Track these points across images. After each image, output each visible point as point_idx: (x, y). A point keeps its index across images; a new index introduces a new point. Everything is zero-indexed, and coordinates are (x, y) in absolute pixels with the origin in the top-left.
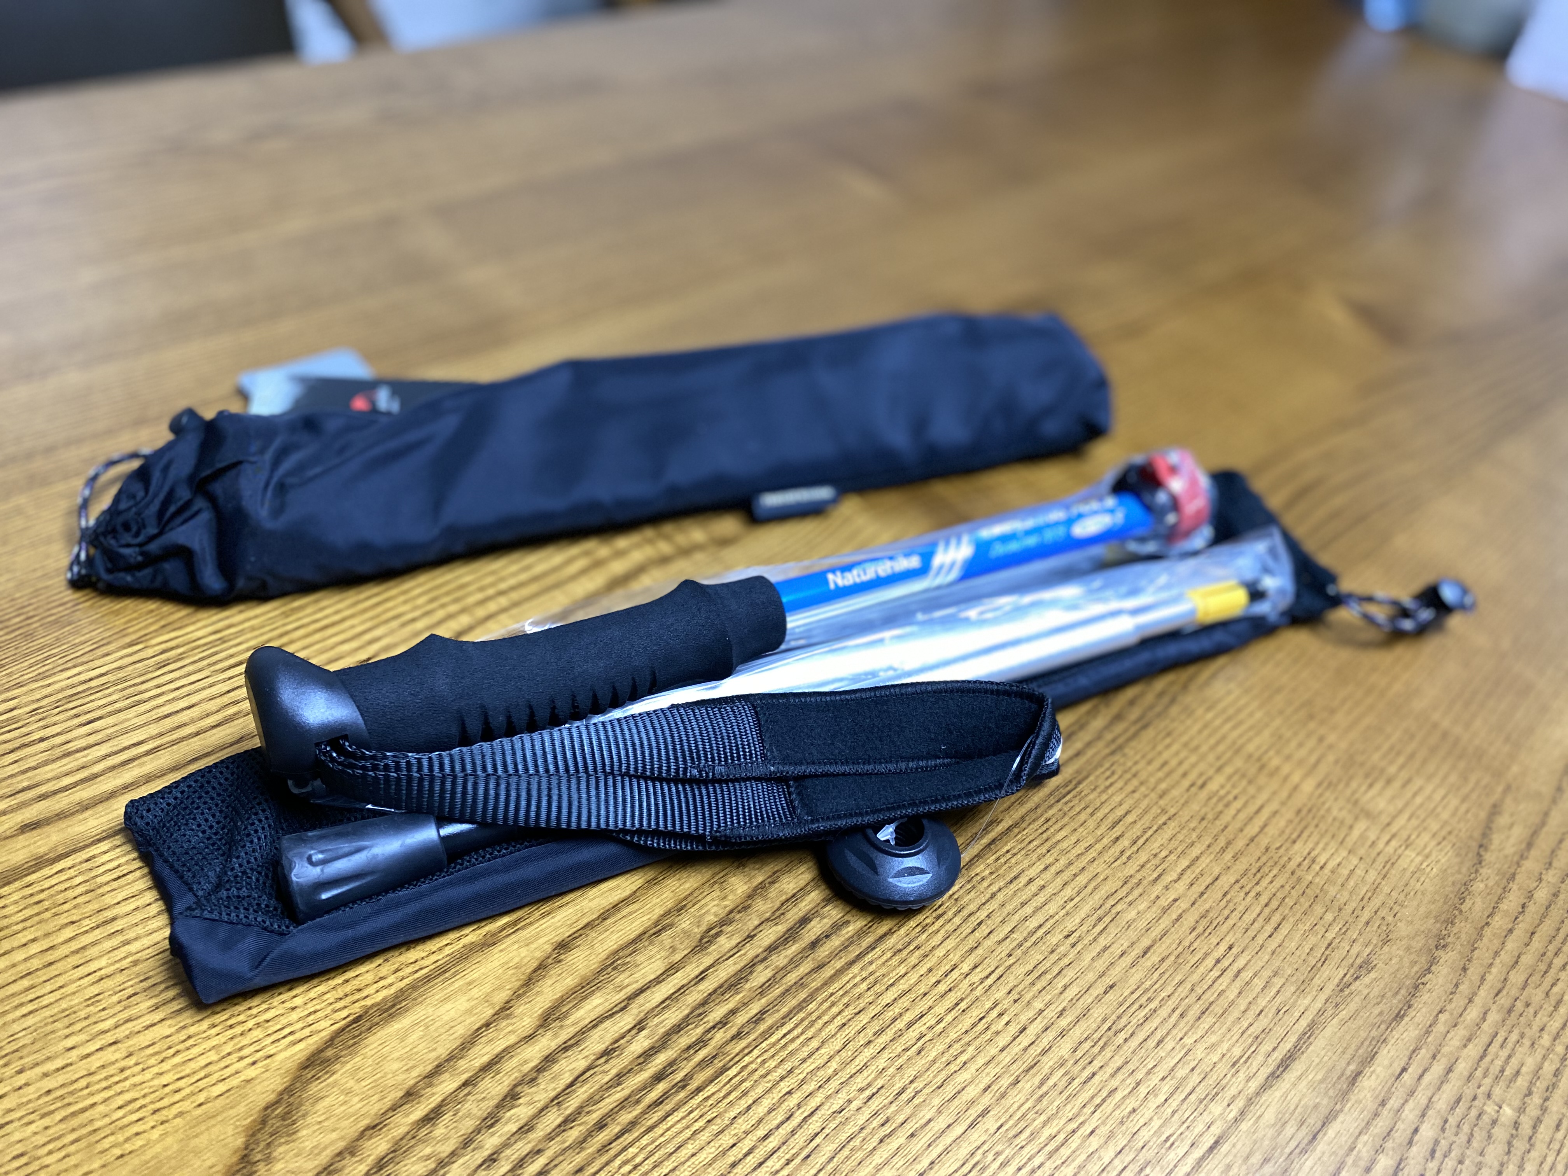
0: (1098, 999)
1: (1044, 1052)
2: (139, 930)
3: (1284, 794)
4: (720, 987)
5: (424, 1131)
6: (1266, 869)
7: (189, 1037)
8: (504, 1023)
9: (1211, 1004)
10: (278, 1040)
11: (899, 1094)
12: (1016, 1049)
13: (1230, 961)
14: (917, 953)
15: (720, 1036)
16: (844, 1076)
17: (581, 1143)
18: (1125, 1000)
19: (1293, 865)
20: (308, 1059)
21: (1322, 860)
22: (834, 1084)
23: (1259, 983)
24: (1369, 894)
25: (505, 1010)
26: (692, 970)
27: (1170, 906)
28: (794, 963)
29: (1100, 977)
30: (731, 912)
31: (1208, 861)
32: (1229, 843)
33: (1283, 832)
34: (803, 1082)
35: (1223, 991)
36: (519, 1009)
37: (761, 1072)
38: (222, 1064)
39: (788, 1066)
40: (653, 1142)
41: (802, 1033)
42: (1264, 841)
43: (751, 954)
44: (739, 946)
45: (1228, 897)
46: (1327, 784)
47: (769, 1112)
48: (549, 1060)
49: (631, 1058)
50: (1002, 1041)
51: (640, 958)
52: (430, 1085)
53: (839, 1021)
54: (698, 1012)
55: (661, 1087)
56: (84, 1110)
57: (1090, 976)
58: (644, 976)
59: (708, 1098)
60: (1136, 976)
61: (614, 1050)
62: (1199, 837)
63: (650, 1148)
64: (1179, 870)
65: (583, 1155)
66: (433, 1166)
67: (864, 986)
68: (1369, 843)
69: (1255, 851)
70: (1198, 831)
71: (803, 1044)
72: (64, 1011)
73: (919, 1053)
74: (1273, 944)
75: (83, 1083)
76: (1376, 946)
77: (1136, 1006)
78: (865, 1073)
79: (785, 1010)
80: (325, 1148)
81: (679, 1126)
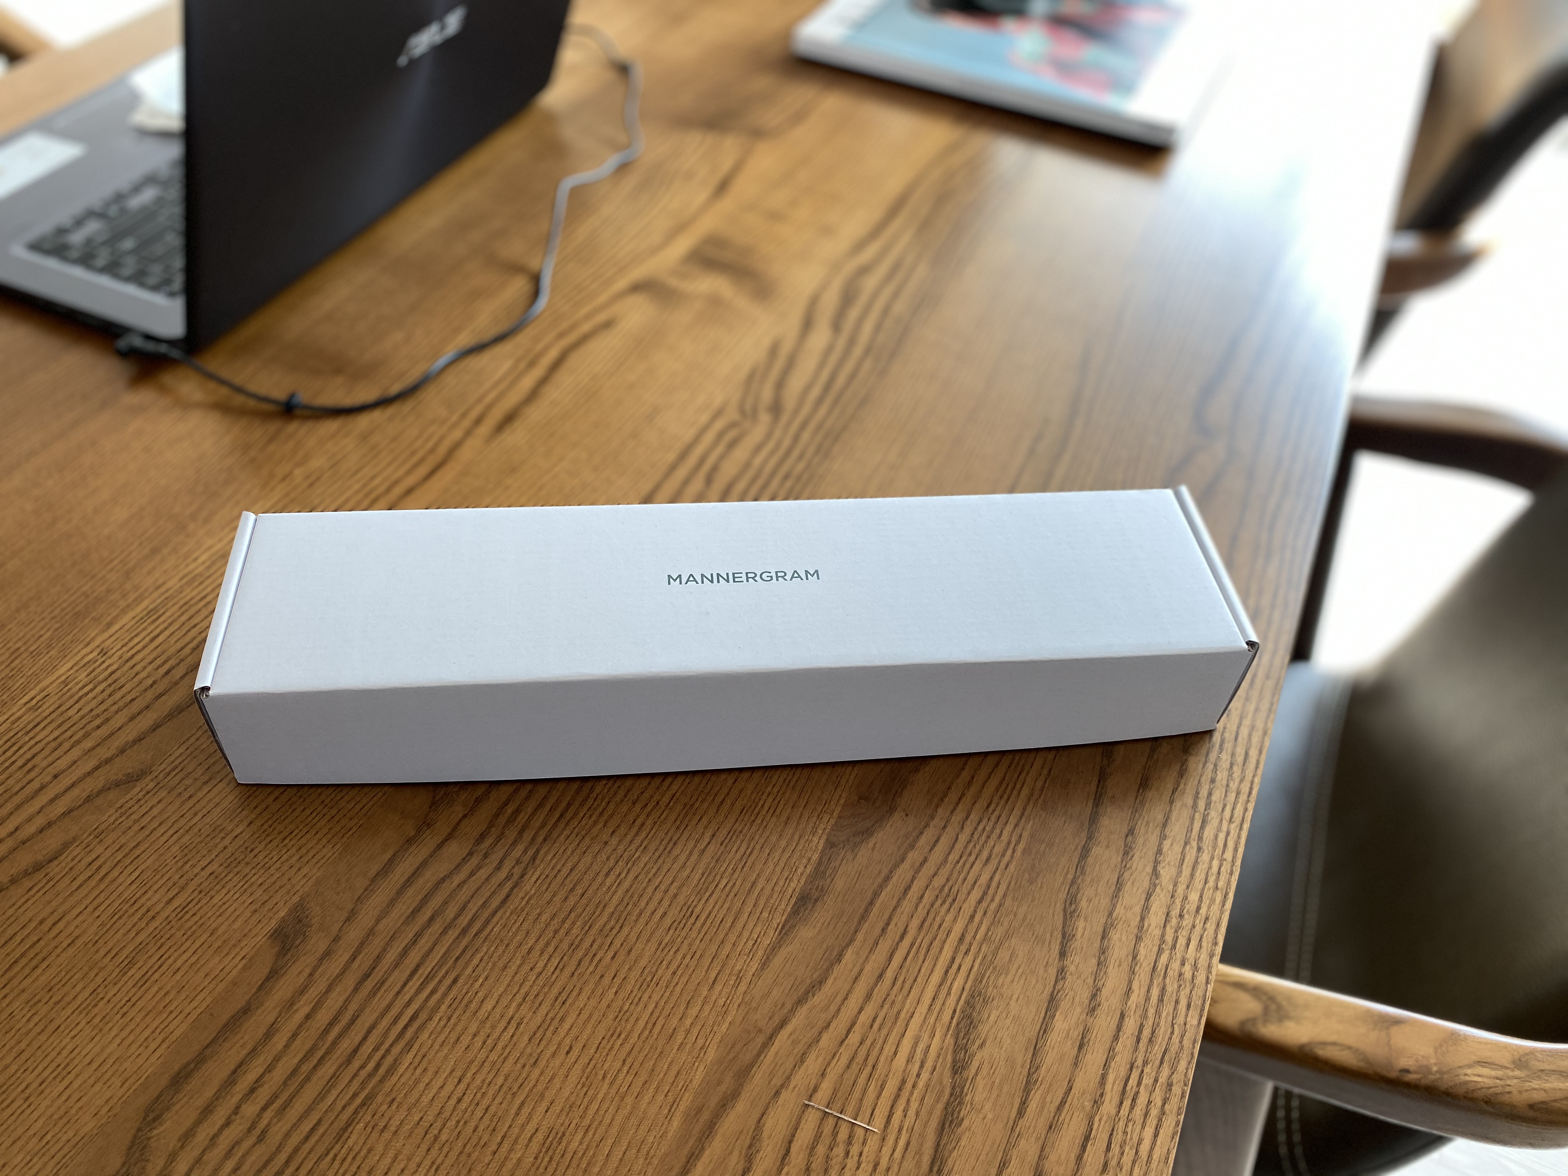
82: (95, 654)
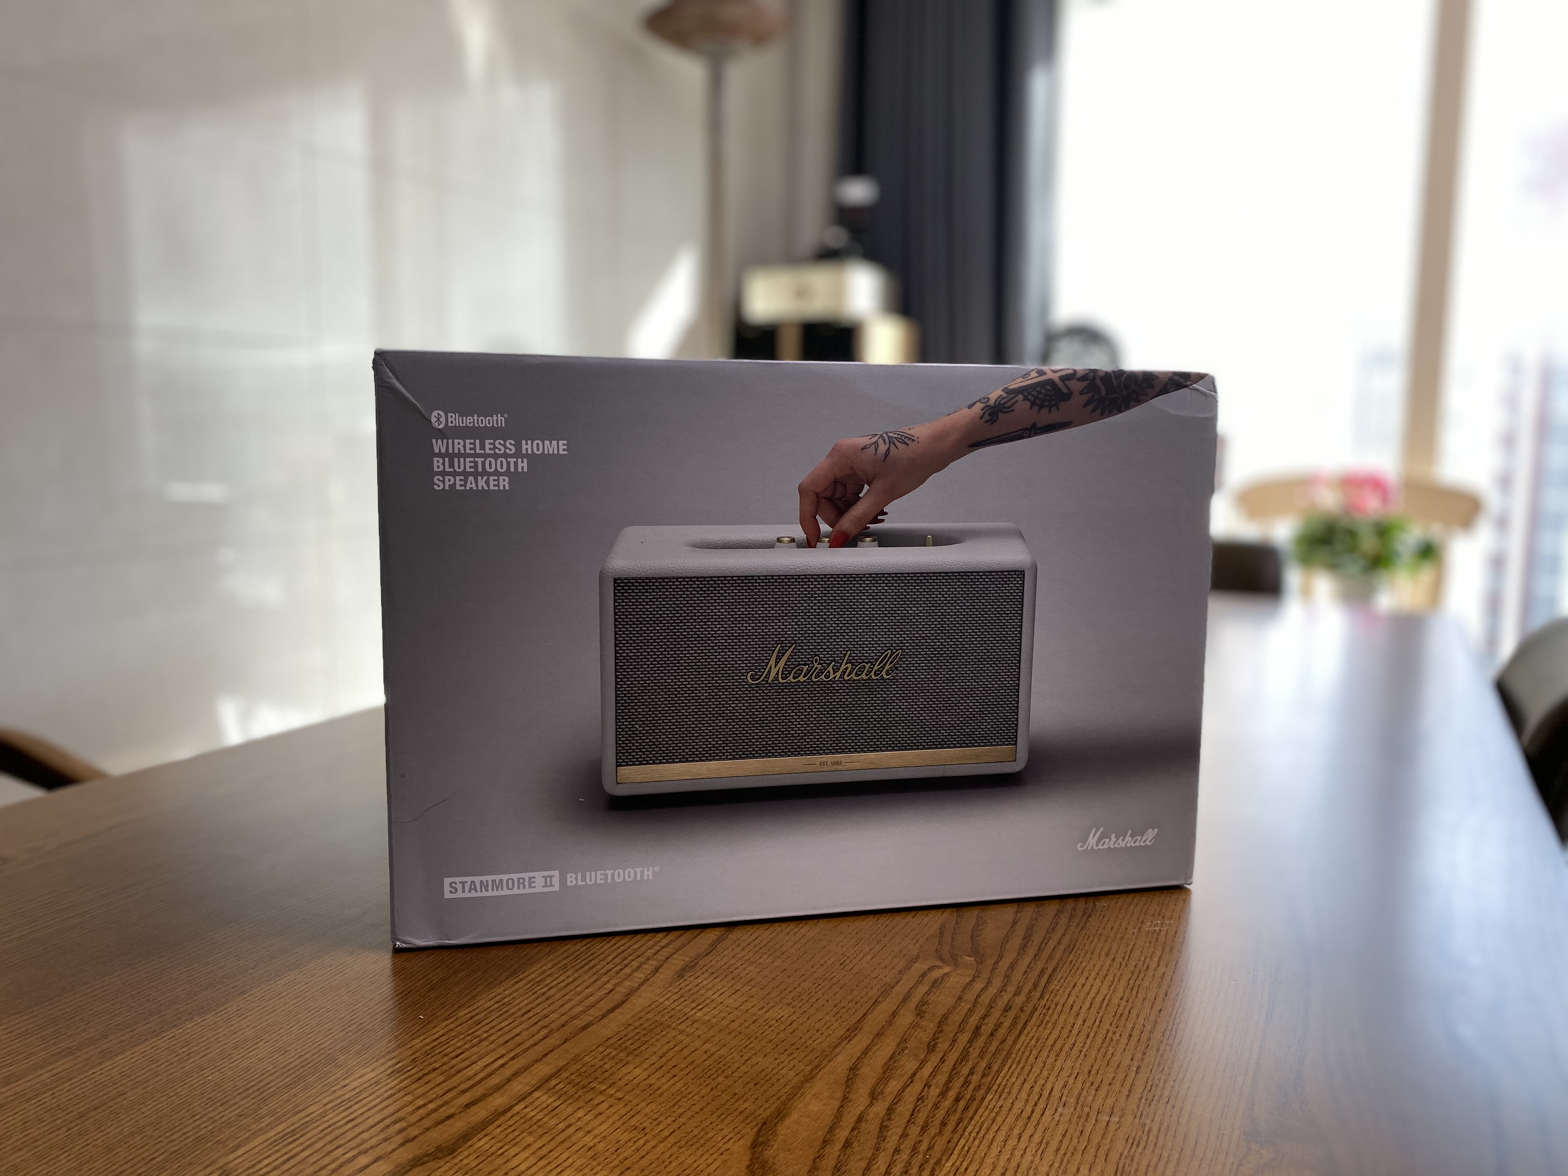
4: (957, 1061)
5: (848, 1152)
8: (851, 1103)
10: (726, 1143)
11: (1089, 1072)
14: (1050, 1024)
15: (974, 1078)
16: (1054, 1074)
17: (940, 1132)
20: (753, 1144)
22: (1052, 1078)
25: (845, 1099)
26: (934, 1060)
28: (987, 1044)
30: (934, 1034)
34: (1035, 1082)
36: (854, 1097)
37: (1009, 1084)
38: (702, 1160)
39: (1021, 1079)
40: (978, 1122)
41: (1017, 1066)
43: (961, 1047)
44: (952, 1045)
47: (1028, 1096)
48: (890, 1111)
49: (934, 1097)
51: (901, 1062)
52: (834, 1135)
53: (1032, 1058)
54: (954, 1072)
55: (962, 1104)
58: (910, 1068)
59: (991, 1100)
61: (922, 1097)
63: (978, 1125)
65: (946, 1135)
66: (867, 1161)
67: (1033, 1041)
71: (1021, 1070)
73: (1085, 1057)
78: (1064, 1070)
79: (1000, 1061)
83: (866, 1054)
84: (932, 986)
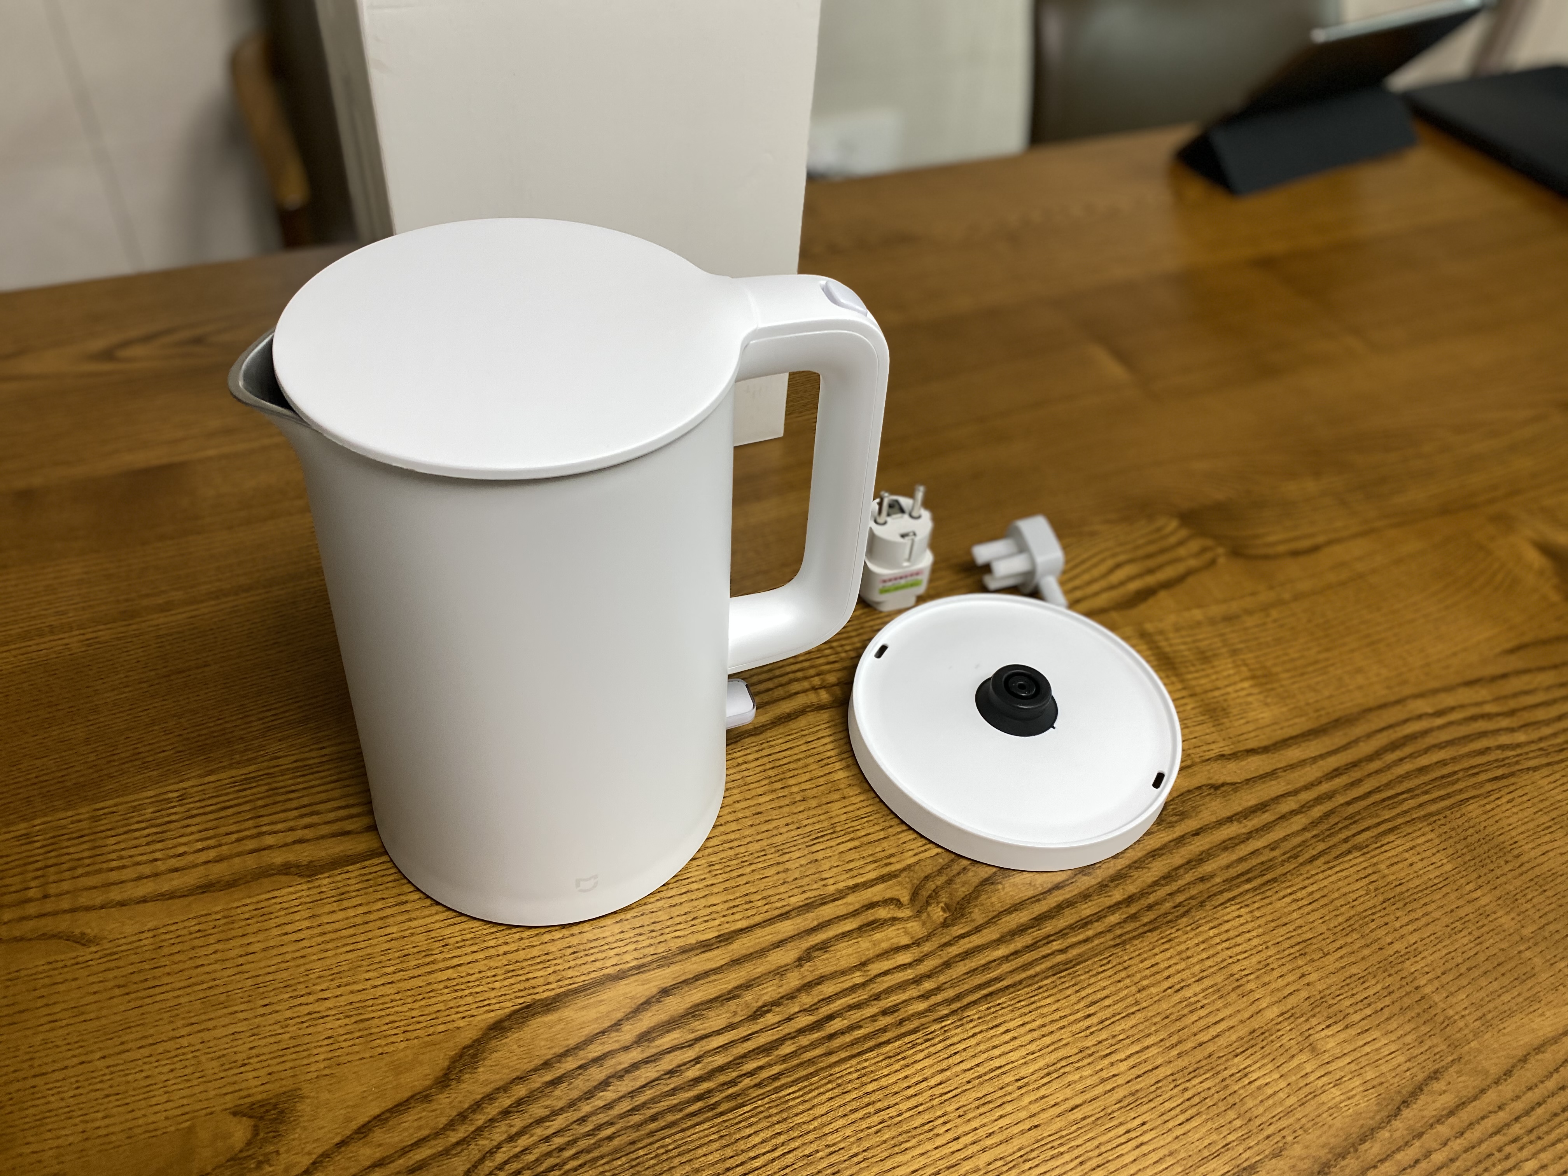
0: (1023, 1132)
1: (966, 1159)
2: (418, 913)
3: (1247, 1015)
4: (758, 1048)
5: (548, 1090)
6: (1202, 1071)
7: (432, 991)
8: (614, 1034)
9: (1108, 1161)
10: (480, 1007)
11: (852, 1157)
12: (946, 1150)
13: (1138, 1134)
14: (902, 1063)
15: (747, 1082)
16: (818, 1133)
17: (638, 1126)
18: (1042, 1139)
19: (1227, 1073)
20: (494, 1024)
21: (1254, 1076)
22: (811, 1137)
23: (1154, 1157)
24: (1282, 1115)
25: (617, 1025)
26: (743, 1032)
27: (1108, 1079)
28: (813, 1045)
29: (1030, 1117)
30: (782, 997)
31: (1156, 1051)
32: (1180, 1042)
33: (1231, 1045)
34: (791, 1128)
35: (1122, 1155)
36: (626, 1027)
37: (766, 1114)
38: (447, 1013)
39: (784, 1115)
40: (683, 1139)
41: (802, 1096)
42: (1211, 1048)
43: (787, 1031)
44: (780, 1023)
45: (1160, 1085)
46: (1289, 1015)
47: (762, 1142)
48: (635, 1066)
49: (685, 1080)
50: (939, 1141)
51: (711, 1014)
52: (559, 1062)
53: (829, 1095)
54: (738, 1061)
55: (699, 1105)
56: (368, 1020)
57: (1023, 1114)
58: (710, 1027)
59: (725, 1121)
60: (1059, 1124)
61: (677, 1071)
62: (1156, 1031)
63: (679, 1142)
64: (1129, 1052)
65: (638, 1134)
66: (548, 1113)
67: (855, 1075)
68: (1303, 1073)
69: (1200, 1054)
70: (1158, 1026)
71: (799, 1104)
72: (368, 955)
73: (877, 1133)
74: (1179, 1131)
75: (370, 1003)
76: (1266, 1157)
77: (1049, 1146)
78: (835, 1136)
79: (796, 1076)
80: (491, 1083)
81: (702, 1134)
82: (176, 794)
83: (697, 980)
84: (860, 928)
